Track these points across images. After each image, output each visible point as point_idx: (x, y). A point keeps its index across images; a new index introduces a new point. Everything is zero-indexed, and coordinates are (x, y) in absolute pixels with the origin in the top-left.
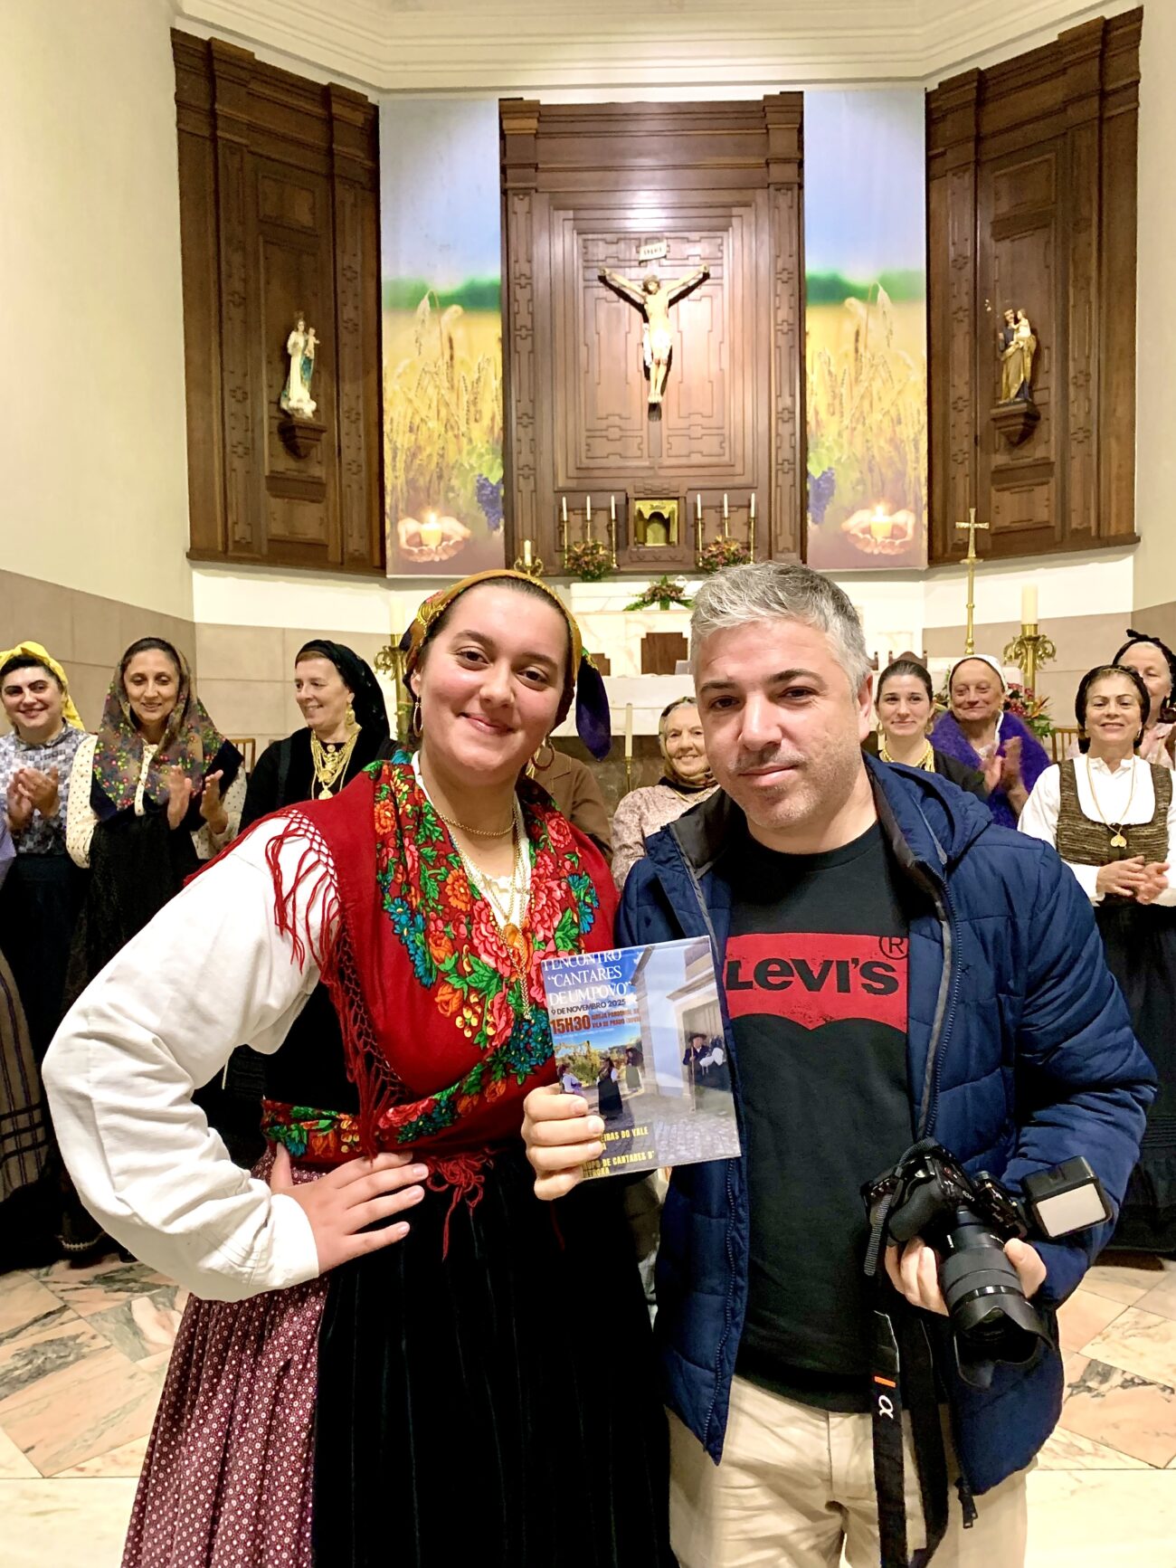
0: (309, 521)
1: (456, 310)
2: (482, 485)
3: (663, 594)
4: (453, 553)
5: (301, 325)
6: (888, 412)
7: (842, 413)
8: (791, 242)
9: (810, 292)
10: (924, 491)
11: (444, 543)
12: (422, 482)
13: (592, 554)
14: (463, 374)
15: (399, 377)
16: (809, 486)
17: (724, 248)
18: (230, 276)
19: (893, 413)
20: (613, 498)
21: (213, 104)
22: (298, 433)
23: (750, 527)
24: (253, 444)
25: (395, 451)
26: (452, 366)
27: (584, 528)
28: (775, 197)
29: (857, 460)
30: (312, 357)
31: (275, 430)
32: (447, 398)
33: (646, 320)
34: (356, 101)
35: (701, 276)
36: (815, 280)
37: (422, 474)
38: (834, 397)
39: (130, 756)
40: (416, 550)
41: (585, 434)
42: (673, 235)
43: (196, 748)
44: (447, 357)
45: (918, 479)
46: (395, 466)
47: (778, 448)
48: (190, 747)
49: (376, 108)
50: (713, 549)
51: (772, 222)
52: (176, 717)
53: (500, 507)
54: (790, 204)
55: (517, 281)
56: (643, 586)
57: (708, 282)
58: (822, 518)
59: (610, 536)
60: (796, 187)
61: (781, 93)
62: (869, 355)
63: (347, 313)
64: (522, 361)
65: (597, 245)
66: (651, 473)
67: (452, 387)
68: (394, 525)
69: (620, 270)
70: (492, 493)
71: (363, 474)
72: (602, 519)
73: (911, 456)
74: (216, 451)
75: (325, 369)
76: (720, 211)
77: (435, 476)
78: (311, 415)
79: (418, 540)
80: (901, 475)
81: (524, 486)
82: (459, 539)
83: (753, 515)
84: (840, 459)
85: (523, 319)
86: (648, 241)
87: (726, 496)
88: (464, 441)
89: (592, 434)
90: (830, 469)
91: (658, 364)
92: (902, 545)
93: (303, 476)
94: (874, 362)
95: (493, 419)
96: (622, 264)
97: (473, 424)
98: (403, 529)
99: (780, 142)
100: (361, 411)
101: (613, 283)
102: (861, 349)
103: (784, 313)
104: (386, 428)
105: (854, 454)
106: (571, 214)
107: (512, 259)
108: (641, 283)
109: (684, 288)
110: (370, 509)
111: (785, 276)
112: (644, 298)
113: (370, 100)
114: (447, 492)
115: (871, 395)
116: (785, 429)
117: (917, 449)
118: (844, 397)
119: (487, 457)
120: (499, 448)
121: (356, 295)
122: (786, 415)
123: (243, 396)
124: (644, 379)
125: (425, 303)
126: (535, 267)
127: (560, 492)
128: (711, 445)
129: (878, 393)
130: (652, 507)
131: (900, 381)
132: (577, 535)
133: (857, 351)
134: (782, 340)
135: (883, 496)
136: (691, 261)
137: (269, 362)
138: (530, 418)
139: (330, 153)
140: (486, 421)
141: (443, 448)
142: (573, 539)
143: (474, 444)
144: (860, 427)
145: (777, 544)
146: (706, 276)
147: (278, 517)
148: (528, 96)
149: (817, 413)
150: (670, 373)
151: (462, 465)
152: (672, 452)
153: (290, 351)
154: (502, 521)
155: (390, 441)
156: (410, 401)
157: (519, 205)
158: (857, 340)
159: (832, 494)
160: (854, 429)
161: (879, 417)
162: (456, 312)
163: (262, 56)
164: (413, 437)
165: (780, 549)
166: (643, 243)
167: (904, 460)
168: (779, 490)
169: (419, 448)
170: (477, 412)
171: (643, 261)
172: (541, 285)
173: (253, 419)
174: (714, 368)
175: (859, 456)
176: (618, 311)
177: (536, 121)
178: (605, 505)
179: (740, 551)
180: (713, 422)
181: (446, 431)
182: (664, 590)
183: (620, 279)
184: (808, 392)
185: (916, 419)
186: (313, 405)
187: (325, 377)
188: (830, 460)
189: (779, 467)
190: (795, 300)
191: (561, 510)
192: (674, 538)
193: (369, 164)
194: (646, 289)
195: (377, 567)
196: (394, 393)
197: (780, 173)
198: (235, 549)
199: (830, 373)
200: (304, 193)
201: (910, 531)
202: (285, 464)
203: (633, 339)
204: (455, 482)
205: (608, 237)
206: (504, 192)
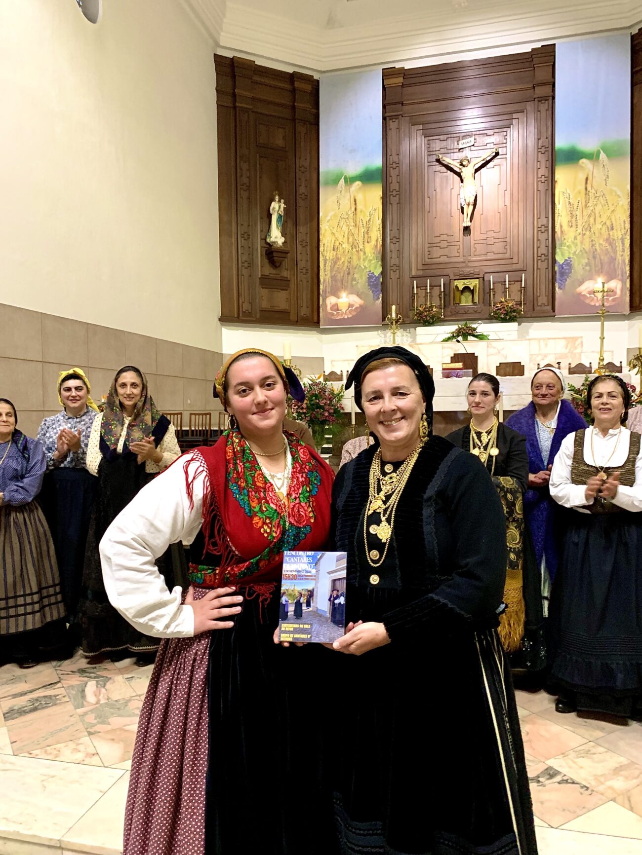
0: (281, 299)
1: (358, 183)
2: (371, 276)
3: (464, 332)
4: (354, 313)
5: (277, 198)
6: (605, 223)
7: (577, 225)
8: (547, 131)
9: (558, 157)
10: (628, 268)
11: (350, 309)
12: (339, 276)
13: (429, 311)
14: (361, 217)
15: (328, 222)
16: (556, 268)
17: (508, 137)
18: (241, 176)
19: (608, 223)
20: (442, 280)
21: (234, 90)
22: (275, 254)
23: (521, 293)
24: (253, 262)
25: (325, 261)
26: (356, 214)
27: (426, 296)
28: (538, 106)
29: (586, 252)
30: (283, 215)
31: (264, 253)
32: (353, 231)
33: (462, 181)
34: (308, 79)
35: (494, 154)
36: (562, 151)
37: (339, 273)
38: (572, 217)
39: (117, 423)
40: (335, 313)
41: (427, 245)
42: (478, 133)
43: (148, 418)
44: (353, 209)
45: (624, 261)
46: (325, 269)
47: (538, 247)
48: (146, 418)
49: (318, 81)
50: (499, 305)
51: (536, 119)
52: (140, 404)
53: (380, 287)
54: (547, 108)
55: (392, 166)
56: (453, 328)
57: (498, 157)
58: (564, 286)
59: (441, 301)
60: (551, 97)
61: (542, 46)
62: (593, 191)
63: (302, 190)
64: (393, 209)
65: (435, 143)
66: (464, 265)
67: (356, 225)
68: (324, 300)
69: (449, 155)
70: (376, 280)
71: (309, 274)
72: (436, 291)
73: (619, 248)
74: (234, 266)
75: (289, 221)
76: (504, 117)
77: (346, 273)
78: (281, 244)
79: (336, 307)
80: (613, 260)
81: (393, 276)
82: (358, 306)
83: (523, 286)
84: (575, 252)
85: (394, 186)
86: (464, 137)
87: (507, 276)
88: (362, 253)
89: (431, 245)
90: (569, 258)
91: (468, 205)
92: (614, 300)
93: (278, 277)
94: (597, 195)
95: (377, 241)
96: (449, 151)
97: (366, 245)
98: (329, 302)
99: (541, 74)
100: (308, 241)
101: (443, 162)
102: (589, 188)
103: (543, 171)
104: (321, 249)
105: (584, 249)
106: (421, 127)
107: (389, 153)
108: (459, 161)
109: (484, 162)
110: (312, 292)
111: (543, 150)
112: (460, 169)
113: (315, 78)
114: (352, 281)
115: (595, 214)
116: (543, 237)
117: (623, 244)
118: (578, 217)
119: (373, 262)
120: (380, 256)
121: (306, 180)
122: (543, 229)
123: (247, 236)
124: (461, 214)
125: (342, 181)
126: (401, 157)
127: (413, 278)
128: (498, 247)
129: (599, 212)
130: (464, 284)
131: (613, 205)
132: (421, 300)
133: (586, 189)
134: (542, 187)
135: (602, 272)
136: (488, 146)
137: (261, 218)
138: (397, 239)
139: (293, 108)
140: (373, 242)
141: (350, 258)
142: (420, 304)
143: (367, 255)
144: (588, 233)
145: (537, 301)
146: (497, 154)
147: (265, 298)
148: (398, 66)
149: (561, 226)
150: (476, 210)
151: (360, 266)
152: (477, 253)
153: (271, 212)
154: (381, 295)
155: (323, 256)
156: (333, 234)
157: (392, 125)
158: (586, 183)
159: (571, 272)
160: (585, 234)
161: (600, 226)
162: (358, 185)
163: (259, 62)
164: (335, 254)
165: (539, 304)
166: (461, 139)
167: (615, 252)
168: (539, 271)
169: (338, 259)
170: (368, 237)
171: (461, 149)
172: (405, 167)
173: (253, 249)
174: (501, 205)
175: (587, 250)
176: (447, 177)
177: (402, 78)
178: (439, 284)
179: (515, 306)
180: (501, 235)
181: (352, 249)
182: (464, 330)
183: (447, 160)
184: (556, 215)
185: (623, 227)
186: (283, 239)
187: (290, 224)
188: (569, 253)
189: (539, 258)
190: (549, 164)
191: (413, 288)
192: (476, 300)
193: (314, 111)
194: (462, 164)
195: (315, 323)
196: (326, 230)
197: (540, 91)
198: (243, 316)
199: (570, 203)
200: (281, 130)
201: (618, 292)
202: (268, 270)
203: (455, 192)
204: (355, 276)
205: (442, 137)
206: (384, 118)
